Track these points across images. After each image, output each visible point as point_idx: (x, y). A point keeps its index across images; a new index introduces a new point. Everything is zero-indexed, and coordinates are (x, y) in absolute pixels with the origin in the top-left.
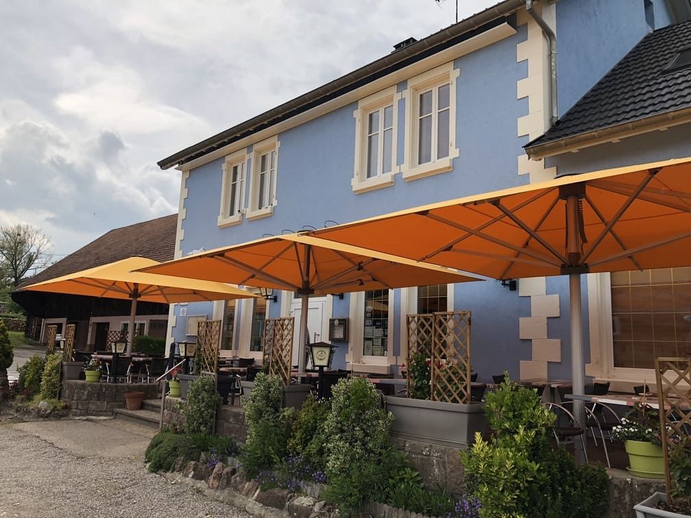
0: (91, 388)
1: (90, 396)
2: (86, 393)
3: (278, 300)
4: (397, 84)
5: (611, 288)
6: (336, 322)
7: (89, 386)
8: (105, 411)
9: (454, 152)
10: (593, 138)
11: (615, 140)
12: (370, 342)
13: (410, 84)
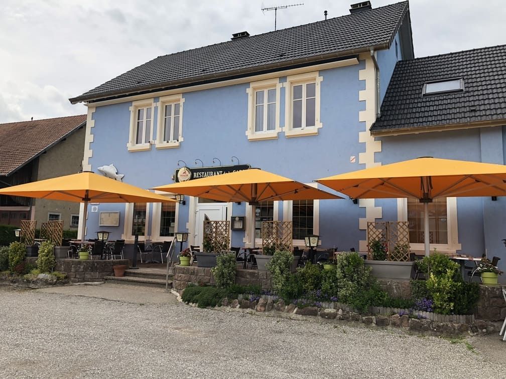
0: (87, 263)
1: (85, 269)
2: (82, 267)
3: (186, 203)
4: (280, 78)
5: (408, 205)
6: (237, 219)
7: (84, 262)
8: (97, 279)
9: (318, 124)
10: (407, 131)
11: (417, 133)
12: (259, 231)
13: (289, 79)
